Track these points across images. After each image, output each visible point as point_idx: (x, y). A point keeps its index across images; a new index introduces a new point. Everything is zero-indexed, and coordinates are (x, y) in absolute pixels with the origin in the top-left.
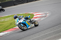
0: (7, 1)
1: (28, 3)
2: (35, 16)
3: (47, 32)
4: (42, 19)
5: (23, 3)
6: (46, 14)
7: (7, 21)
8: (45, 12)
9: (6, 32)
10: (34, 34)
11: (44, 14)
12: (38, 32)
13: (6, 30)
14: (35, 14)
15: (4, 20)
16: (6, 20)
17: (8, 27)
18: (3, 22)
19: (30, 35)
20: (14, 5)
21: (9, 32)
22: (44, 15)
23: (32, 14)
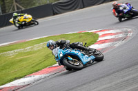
0: (37, 5)
1: (84, 8)
2: (100, 39)
3: (129, 75)
4: (118, 44)
5: (74, 10)
6: (126, 32)
7: (39, 50)
8: (125, 29)
9: (37, 77)
10: (99, 79)
11: (121, 33)
12: (108, 75)
13: (36, 71)
14: (100, 34)
15: (32, 48)
16: (36, 49)
17: (40, 65)
18: (29, 53)
19: (90, 82)
20: (54, 14)
21: (43, 76)
22: (121, 36)
23: (95, 33)
